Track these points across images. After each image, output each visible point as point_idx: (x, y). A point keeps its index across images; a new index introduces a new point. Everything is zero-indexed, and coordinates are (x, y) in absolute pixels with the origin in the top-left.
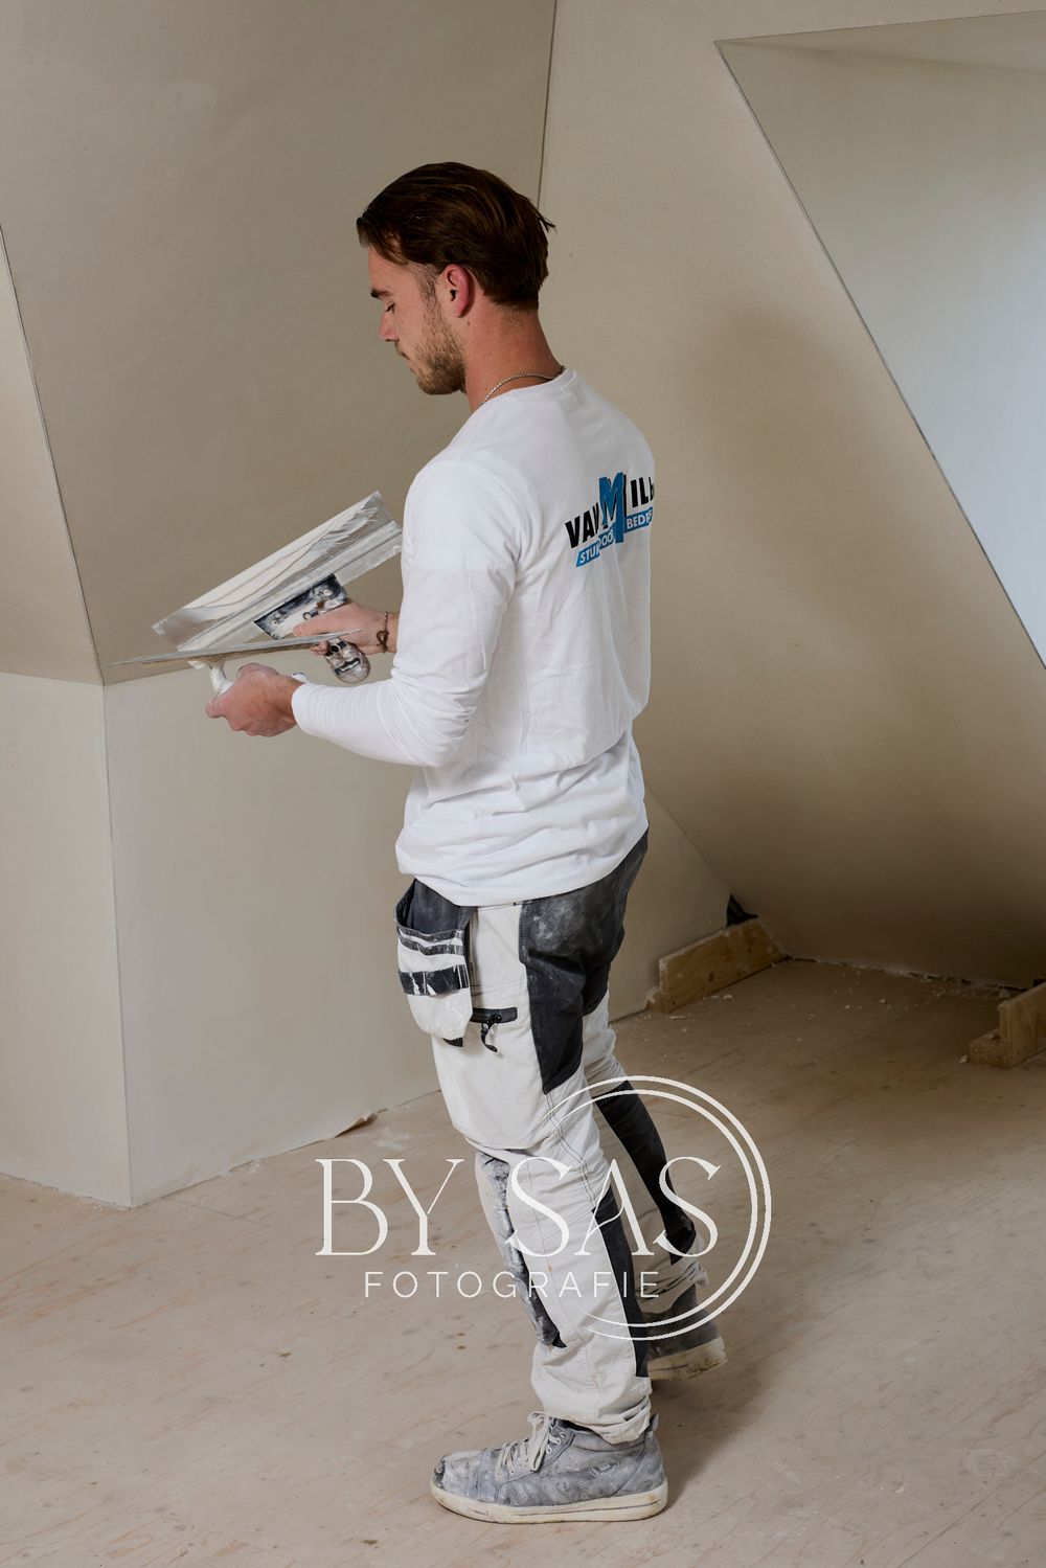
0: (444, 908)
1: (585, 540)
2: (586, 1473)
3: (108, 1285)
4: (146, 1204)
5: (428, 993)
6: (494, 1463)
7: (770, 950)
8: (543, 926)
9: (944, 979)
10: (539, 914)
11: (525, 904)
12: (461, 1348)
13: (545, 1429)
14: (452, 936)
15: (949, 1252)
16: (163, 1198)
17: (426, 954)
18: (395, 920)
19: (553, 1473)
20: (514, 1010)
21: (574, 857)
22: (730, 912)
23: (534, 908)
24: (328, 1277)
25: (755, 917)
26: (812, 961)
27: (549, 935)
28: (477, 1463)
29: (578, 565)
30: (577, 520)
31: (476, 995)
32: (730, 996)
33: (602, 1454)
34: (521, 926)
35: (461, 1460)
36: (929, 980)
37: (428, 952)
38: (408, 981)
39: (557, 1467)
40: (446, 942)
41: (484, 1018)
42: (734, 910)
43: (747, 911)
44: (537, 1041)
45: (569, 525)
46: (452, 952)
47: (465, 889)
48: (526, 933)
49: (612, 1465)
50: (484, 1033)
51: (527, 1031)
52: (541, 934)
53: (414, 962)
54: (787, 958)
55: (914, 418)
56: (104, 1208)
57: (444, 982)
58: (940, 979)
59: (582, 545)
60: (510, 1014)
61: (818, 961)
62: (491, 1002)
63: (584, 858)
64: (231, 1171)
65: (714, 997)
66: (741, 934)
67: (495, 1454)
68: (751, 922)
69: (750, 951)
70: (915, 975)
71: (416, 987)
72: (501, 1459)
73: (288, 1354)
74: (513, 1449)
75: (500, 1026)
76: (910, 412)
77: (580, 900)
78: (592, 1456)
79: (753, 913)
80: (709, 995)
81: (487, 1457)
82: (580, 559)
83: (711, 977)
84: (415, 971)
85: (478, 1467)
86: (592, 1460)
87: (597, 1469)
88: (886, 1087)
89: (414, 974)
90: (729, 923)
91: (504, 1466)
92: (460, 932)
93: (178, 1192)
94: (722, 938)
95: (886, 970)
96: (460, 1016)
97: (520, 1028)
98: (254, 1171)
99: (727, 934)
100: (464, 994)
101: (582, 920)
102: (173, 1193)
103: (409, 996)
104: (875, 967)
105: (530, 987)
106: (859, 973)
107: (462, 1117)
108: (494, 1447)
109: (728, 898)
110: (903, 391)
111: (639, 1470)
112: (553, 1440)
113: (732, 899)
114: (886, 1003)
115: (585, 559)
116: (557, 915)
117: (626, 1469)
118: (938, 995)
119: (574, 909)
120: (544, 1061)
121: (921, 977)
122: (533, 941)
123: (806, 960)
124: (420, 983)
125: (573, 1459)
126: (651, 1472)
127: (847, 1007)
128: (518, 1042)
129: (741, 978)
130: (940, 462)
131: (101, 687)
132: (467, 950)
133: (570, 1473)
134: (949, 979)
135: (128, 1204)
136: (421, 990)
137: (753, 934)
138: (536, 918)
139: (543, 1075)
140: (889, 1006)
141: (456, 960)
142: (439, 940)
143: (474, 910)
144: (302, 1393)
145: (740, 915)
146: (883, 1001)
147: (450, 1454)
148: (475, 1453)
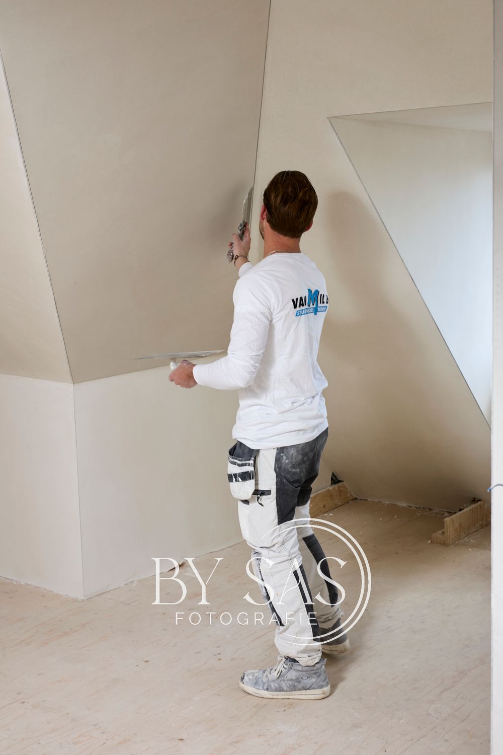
0: (246, 451)
1: (300, 307)
2: (298, 680)
3: (75, 631)
4: (90, 598)
5: (239, 481)
6: (263, 675)
7: (349, 495)
8: (284, 458)
9: (421, 508)
10: (283, 453)
11: (278, 449)
12: (220, 659)
13: (282, 662)
14: (250, 460)
15: (423, 622)
16: (97, 596)
17: (239, 466)
18: (228, 454)
19: (285, 679)
20: (270, 491)
21: (297, 432)
22: (332, 479)
23: (281, 450)
24: (165, 629)
25: (343, 481)
26: (366, 500)
27: (287, 461)
28: (257, 674)
29: (296, 316)
30: (297, 299)
31: (256, 484)
32: (332, 514)
33: (304, 672)
34: (276, 457)
35: (251, 673)
36: (415, 508)
37: (240, 465)
38: (230, 478)
39: (287, 677)
40: (247, 462)
41: (258, 493)
42: (334, 478)
43: (339, 479)
44: (277, 504)
45: (293, 300)
46: (249, 465)
47: (254, 443)
48: (278, 460)
49: (308, 677)
50: (258, 498)
51: (273, 500)
52: (284, 461)
53: (234, 469)
54: (356, 499)
55: (410, 274)
56: (73, 599)
57: (245, 476)
58: (420, 508)
59: (298, 308)
60: (268, 493)
61: (369, 500)
62: (262, 487)
63: (301, 432)
64: (125, 585)
65: (325, 515)
66: (337, 488)
67: (264, 672)
68: (341, 483)
69: (340, 495)
70: (409, 506)
71: (234, 479)
72: (267, 673)
73: (148, 661)
74: (271, 670)
75: (264, 496)
76: (408, 272)
77: (299, 449)
78: (300, 673)
79: (341, 480)
80: (323, 514)
81: (261, 672)
82: (297, 314)
83: (324, 507)
84: (234, 473)
85: (257, 676)
86: (300, 675)
87: (302, 678)
88: (397, 553)
89: (234, 474)
90: (332, 484)
91: (267, 676)
92: (253, 458)
93: (103, 593)
94: (329, 490)
95: (397, 504)
96: (250, 490)
97: (272, 498)
98: (134, 585)
99: (331, 489)
100: (252, 482)
101: (300, 457)
102: (101, 594)
103: (231, 483)
104: (392, 503)
105: (277, 483)
106: (386, 505)
107: (246, 534)
108: (264, 669)
109: (332, 473)
110: (406, 264)
111: (318, 681)
112: (285, 666)
113: (333, 473)
114: (397, 518)
115: (298, 314)
116: (290, 453)
117: (313, 680)
118: (419, 515)
119: (297, 451)
120: (279, 513)
121: (412, 507)
122: (281, 463)
123: (364, 500)
124: (235, 478)
125: (293, 674)
126: (323, 681)
127: (381, 519)
128: (270, 503)
129: (337, 507)
130: (420, 292)
131: (72, 385)
132: (255, 465)
133: (291, 680)
134: (423, 508)
135: (82, 598)
136: (236, 480)
137: (342, 489)
138: (282, 454)
139: (278, 518)
140: (398, 519)
141: (250, 469)
142: (245, 461)
143: (258, 451)
144: (153, 677)
145: (336, 480)
146: (396, 517)
147: (247, 671)
148: (257, 671)
